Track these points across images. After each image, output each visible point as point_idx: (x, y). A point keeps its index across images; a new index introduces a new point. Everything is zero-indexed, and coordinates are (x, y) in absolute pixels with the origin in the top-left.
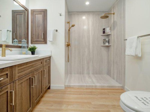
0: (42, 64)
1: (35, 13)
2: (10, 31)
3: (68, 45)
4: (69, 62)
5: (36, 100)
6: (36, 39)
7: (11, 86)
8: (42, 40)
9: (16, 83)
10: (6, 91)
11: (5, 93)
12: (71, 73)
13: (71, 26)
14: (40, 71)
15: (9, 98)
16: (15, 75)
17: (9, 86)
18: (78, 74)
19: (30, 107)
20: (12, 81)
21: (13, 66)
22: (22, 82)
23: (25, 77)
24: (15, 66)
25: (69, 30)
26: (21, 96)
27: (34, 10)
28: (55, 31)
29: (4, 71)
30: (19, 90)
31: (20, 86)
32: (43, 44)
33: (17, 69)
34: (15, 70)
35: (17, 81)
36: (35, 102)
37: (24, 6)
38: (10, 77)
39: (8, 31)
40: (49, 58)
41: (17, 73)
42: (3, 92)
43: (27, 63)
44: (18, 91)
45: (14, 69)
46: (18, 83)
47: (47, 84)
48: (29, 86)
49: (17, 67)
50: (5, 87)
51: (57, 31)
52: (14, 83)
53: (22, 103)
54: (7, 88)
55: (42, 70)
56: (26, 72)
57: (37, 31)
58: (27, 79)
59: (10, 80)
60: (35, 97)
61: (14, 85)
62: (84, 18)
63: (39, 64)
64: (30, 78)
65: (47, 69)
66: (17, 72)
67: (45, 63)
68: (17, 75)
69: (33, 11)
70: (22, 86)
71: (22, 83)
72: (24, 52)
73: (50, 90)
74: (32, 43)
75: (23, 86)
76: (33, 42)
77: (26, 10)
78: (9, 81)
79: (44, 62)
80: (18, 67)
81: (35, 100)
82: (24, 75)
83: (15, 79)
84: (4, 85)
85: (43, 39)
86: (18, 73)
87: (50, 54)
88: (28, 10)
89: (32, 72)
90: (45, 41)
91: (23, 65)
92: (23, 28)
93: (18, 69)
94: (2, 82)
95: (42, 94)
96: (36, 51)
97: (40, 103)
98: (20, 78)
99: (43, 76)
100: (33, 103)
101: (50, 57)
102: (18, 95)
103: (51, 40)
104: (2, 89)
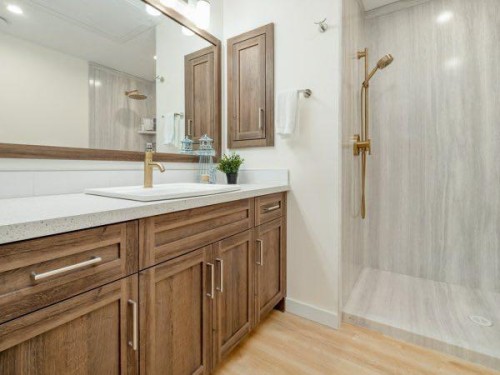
0: (247, 220)
1: (238, 47)
2: (181, 116)
3: (361, 148)
4: (363, 217)
5: (224, 342)
6: (241, 133)
7: (130, 285)
8: (260, 134)
9: (148, 276)
10: (114, 298)
11: (112, 303)
12: (375, 266)
13: (375, 65)
14: (244, 241)
15: (124, 322)
16: (145, 251)
17: (124, 283)
18: (411, 273)
19: (202, 363)
20: (137, 269)
21: (138, 220)
22: (171, 273)
23: (184, 261)
24: (146, 219)
25: (365, 85)
26: (169, 322)
27: (235, 38)
28: (302, 95)
29: (107, 237)
30: (161, 301)
31: (163, 287)
32: (262, 146)
33: (152, 230)
34: (145, 232)
35: (152, 270)
36: (222, 349)
37: (208, 34)
38: (127, 255)
39: (176, 115)
40: (282, 197)
41: (152, 244)
42: (103, 303)
43: (188, 213)
44: (157, 302)
45: (142, 230)
46: (156, 276)
47: (272, 291)
48: (196, 292)
49: (153, 224)
50: (111, 287)
51: (308, 93)
52: (141, 277)
53: (170, 345)
54: (118, 290)
55: (249, 238)
56: (185, 241)
57: (244, 107)
58: (191, 268)
59: (127, 263)
60: (220, 332)
61: (142, 283)
62: (445, 17)
63: (237, 216)
64: (201, 264)
65: (273, 235)
66: (151, 240)
67: (260, 216)
68: (153, 251)
69: (234, 43)
70: (171, 290)
71: (171, 277)
72: (205, 175)
73: (285, 314)
74: (230, 146)
75: (175, 289)
76: (234, 144)
77: (216, 44)
78: (123, 267)
79: (259, 211)
80: (157, 224)
81: (220, 342)
82: (178, 251)
83: (143, 264)
84: (107, 281)
85: (262, 128)
86: (157, 245)
87: (285, 183)
88: (220, 42)
89: (208, 243)
90: (267, 138)
91: (175, 220)
92: (208, 102)
93: (157, 231)
94: (100, 268)
95: (248, 324)
96: (239, 172)
97: (240, 356)
98: (163, 262)
99: (254, 261)
100: (210, 350)
101: (284, 194)
102: (156, 317)
103: (287, 130)
104: (102, 293)
